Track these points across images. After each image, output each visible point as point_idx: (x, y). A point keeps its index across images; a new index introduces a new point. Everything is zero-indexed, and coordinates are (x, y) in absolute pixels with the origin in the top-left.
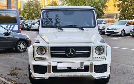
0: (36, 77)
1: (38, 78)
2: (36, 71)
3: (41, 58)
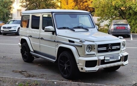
0: (88, 71)
1: (90, 71)
2: (87, 66)
3: (89, 54)
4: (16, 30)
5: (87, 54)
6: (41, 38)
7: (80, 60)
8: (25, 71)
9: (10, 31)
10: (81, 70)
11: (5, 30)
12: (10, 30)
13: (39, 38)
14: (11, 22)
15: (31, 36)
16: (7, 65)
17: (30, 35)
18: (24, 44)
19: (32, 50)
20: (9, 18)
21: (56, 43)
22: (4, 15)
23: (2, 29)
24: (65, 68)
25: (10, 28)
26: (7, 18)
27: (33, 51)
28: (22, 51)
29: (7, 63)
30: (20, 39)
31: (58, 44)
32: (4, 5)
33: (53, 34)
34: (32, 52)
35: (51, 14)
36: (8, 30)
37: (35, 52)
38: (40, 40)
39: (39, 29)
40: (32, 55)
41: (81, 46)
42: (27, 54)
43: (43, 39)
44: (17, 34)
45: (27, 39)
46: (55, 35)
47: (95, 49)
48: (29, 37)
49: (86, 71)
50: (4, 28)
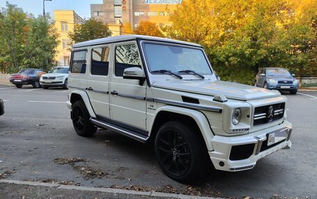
0: (237, 169)
1: (241, 168)
2: (232, 157)
4: (62, 82)
5: (234, 130)
6: (112, 93)
7: (218, 144)
8: (82, 160)
9: (53, 83)
10: (217, 167)
11: (46, 81)
12: (53, 81)
13: (108, 92)
14: (55, 71)
15: (90, 89)
16: (44, 142)
17: (88, 87)
18: (77, 103)
19: (92, 114)
20: (52, 65)
21: (149, 104)
22: (45, 61)
23: (41, 80)
24: (174, 158)
25: (54, 78)
26: (49, 65)
27: (95, 116)
28: (74, 116)
29: (46, 138)
30: (70, 95)
31: (154, 104)
32: (44, 47)
33: (141, 84)
34: (93, 118)
35: (135, 42)
36: (50, 81)
37: (98, 118)
38: (111, 96)
39: (107, 75)
40: (93, 124)
41: (220, 111)
42: (83, 121)
43: (117, 94)
44: (64, 87)
45: (82, 93)
46: (145, 86)
47: (248, 116)
48: (87, 91)
49: (233, 169)
50: (45, 78)
